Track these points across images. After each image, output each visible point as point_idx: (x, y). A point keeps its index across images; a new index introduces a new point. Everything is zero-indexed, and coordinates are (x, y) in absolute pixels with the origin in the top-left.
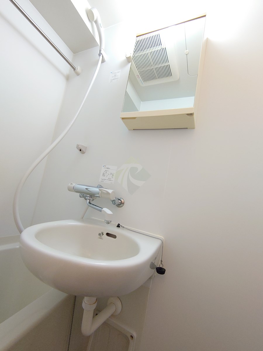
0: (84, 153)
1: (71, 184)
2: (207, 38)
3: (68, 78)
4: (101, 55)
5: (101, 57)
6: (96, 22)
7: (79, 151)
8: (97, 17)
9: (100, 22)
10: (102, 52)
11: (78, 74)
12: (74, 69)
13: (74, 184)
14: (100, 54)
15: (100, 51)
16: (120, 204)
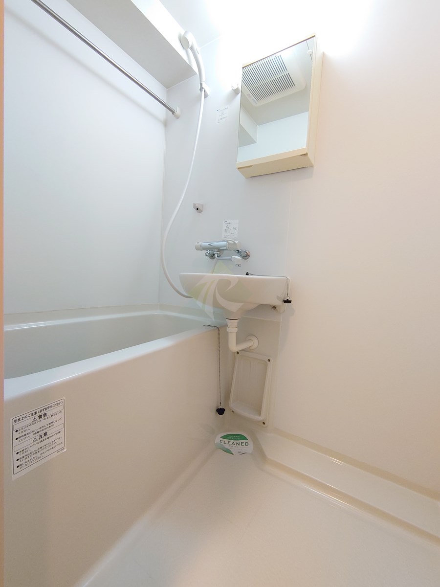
0: (201, 212)
1: (198, 243)
2: (323, 52)
3: (166, 124)
4: (203, 90)
5: (203, 92)
6: (192, 48)
7: (196, 211)
8: (192, 43)
9: (196, 47)
10: (204, 86)
11: (178, 117)
12: (173, 112)
13: (200, 243)
14: (201, 89)
15: (201, 84)
16: (246, 256)
